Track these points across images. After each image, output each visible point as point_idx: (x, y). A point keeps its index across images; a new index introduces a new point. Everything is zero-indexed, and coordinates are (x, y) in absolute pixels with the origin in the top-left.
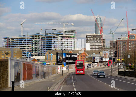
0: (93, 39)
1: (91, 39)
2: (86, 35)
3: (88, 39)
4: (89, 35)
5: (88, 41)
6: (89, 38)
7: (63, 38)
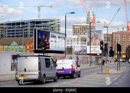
0: (82, 31)
1: (79, 31)
2: (73, 26)
3: (75, 31)
4: (77, 26)
5: (75, 33)
6: (77, 29)
7: (35, 25)
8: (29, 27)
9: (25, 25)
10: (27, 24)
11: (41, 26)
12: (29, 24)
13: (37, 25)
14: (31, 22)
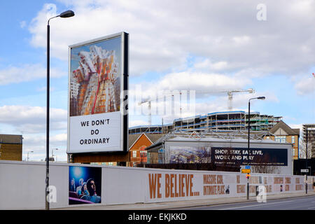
2: (304, 125)
7: (217, 121)
8: (207, 126)
9: (202, 122)
10: (203, 120)
11: (226, 123)
12: (208, 120)
13: (219, 121)
14: (210, 118)
